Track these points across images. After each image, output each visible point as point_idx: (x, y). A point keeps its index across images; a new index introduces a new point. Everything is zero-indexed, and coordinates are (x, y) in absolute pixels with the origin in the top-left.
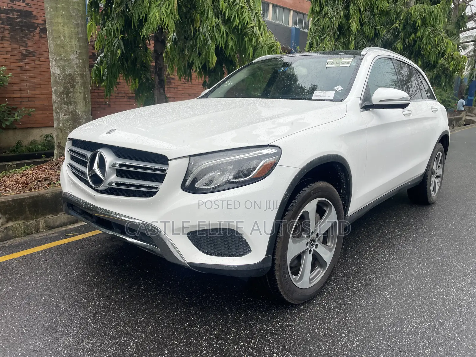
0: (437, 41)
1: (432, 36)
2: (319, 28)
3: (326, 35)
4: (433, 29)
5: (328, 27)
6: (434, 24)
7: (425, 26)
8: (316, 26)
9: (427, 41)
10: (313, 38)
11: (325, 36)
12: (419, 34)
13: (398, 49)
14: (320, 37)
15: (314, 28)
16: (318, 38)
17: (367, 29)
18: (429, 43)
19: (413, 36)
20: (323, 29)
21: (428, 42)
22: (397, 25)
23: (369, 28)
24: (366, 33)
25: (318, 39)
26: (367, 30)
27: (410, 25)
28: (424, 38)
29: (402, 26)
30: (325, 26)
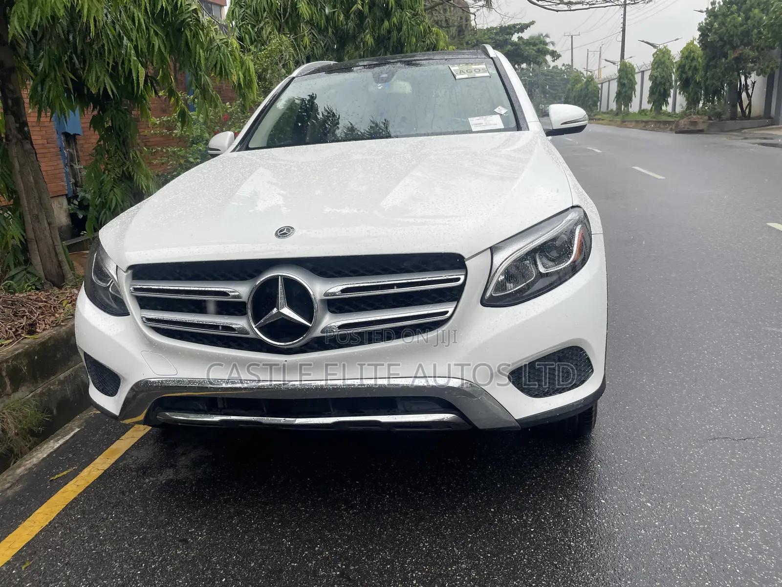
0: (422, 31)
1: (414, 23)
2: (248, 11)
3: (263, 23)
4: (413, 12)
5: (265, 11)
6: (412, 5)
7: (401, 9)
8: (241, 7)
9: (408, 31)
10: (242, 28)
11: (261, 25)
12: (395, 20)
13: (367, 44)
14: (253, 27)
15: (239, 11)
16: (249, 27)
17: (314, 12)
18: (412, 35)
19: (386, 23)
20: (256, 13)
21: (411, 32)
22: (360, 7)
23: (317, 10)
24: (314, 18)
25: (251, 29)
26: (314, 16)
27: (378, 6)
28: (404, 27)
29: (367, 8)
30: (258, 8)
